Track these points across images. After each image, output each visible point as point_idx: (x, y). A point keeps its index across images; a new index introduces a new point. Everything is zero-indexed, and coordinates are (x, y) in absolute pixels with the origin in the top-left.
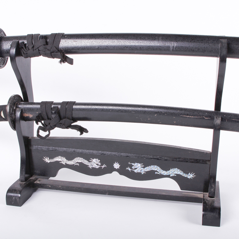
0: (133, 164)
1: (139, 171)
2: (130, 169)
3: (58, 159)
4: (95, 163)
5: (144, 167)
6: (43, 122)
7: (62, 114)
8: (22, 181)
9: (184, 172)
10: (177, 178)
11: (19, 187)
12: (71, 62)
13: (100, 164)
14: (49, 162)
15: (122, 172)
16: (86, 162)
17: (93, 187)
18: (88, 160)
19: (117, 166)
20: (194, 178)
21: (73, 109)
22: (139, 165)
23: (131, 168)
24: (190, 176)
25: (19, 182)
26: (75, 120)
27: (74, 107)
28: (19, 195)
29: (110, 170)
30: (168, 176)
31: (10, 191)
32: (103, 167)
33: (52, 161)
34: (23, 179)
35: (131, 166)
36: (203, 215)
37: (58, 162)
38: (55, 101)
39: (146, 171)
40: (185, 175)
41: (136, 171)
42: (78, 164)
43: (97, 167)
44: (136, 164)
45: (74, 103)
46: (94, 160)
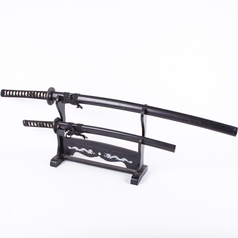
3: (74, 148)
4: (90, 152)
5: (111, 156)
6: (68, 131)
7: (77, 129)
8: (58, 156)
9: (128, 160)
10: (125, 162)
11: (56, 159)
12: (82, 108)
13: (92, 152)
14: (70, 148)
15: (102, 157)
16: (86, 151)
17: (89, 162)
18: (88, 150)
19: (100, 154)
20: (132, 163)
21: (81, 127)
22: (109, 155)
23: (106, 156)
24: (131, 162)
25: (57, 156)
26: (82, 132)
27: (82, 127)
28: (56, 163)
29: (96, 155)
30: (121, 161)
31: (52, 160)
32: (94, 153)
33: (72, 148)
34: (59, 155)
35: (106, 155)
36: (131, 180)
37: (74, 149)
38: (75, 123)
39: (112, 158)
40: (128, 162)
41: (108, 157)
43: (91, 153)
45: (82, 125)
46: (90, 150)
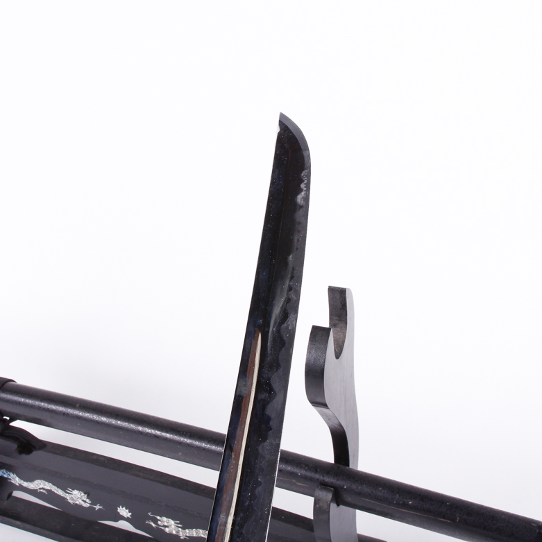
0: (158, 518)
1: (174, 532)
2: (154, 525)
4: (78, 497)
5: (184, 528)
13: (88, 501)
18: (64, 489)
19: (125, 512)
22: (172, 522)
23: (156, 523)
32: (97, 507)
35: (156, 521)
39: (188, 535)
41: (167, 530)
42: (44, 491)
43: (87, 505)
44: (165, 519)
46: (76, 492)
